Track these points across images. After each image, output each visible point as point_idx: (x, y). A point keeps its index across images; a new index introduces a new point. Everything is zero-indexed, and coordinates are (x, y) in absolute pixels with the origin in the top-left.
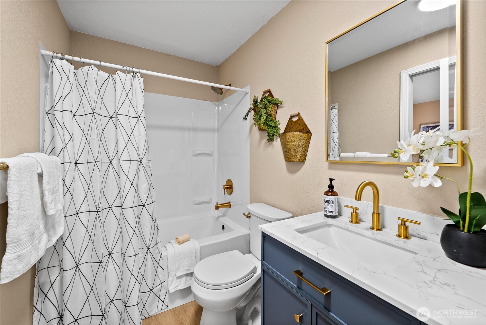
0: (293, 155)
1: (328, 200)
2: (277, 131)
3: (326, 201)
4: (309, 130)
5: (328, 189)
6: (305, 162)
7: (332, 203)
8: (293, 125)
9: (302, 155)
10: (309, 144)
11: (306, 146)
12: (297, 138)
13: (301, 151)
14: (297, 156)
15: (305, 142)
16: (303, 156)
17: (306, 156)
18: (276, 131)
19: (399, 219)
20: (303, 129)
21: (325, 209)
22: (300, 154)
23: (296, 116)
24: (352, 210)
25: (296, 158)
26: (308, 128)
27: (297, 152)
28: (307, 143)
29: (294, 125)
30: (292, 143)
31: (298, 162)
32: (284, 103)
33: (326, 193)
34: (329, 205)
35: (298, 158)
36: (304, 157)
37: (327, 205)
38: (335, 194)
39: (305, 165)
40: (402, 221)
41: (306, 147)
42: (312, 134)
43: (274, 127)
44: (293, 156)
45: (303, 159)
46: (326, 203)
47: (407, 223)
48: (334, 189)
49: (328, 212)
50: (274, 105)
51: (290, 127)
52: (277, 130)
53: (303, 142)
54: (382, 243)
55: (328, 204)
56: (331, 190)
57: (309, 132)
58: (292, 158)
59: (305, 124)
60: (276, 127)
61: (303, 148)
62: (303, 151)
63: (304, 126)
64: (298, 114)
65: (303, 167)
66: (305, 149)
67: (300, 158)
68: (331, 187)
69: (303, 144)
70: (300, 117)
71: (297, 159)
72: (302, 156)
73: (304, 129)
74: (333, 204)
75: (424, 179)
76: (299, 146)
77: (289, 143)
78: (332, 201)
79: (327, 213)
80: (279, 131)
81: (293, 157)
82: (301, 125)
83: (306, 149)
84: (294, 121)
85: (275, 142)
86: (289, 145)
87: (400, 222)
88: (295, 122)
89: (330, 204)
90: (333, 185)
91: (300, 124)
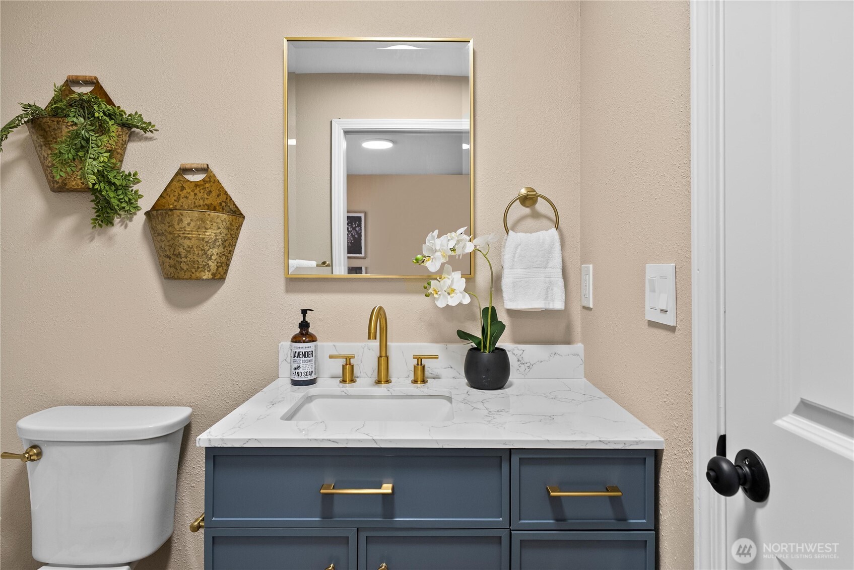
0: (201, 263)
1: (303, 350)
2: (130, 199)
3: (297, 355)
4: (237, 207)
5: (298, 330)
6: (225, 279)
7: (310, 356)
8: (189, 191)
9: (222, 263)
10: (237, 239)
11: (231, 243)
12: (215, 224)
13: (219, 254)
14: (209, 267)
15: (231, 235)
16: (223, 265)
17: (228, 265)
18: (127, 199)
19: (414, 358)
20: (221, 204)
21: (297, 371)
22: (217, 263)
23: (199, 170)
24: (343, 361)
25: (208, 271)
26: (235, 205)
27: (211, 256)
28: (233, 236)
29: (193, 191)
30: (200, 235)
31: (211, 279)
32: (157, 130)
33: (296, 339)
34: (304, 361)
35: (212, 271)
36: (225, 268)
37: (301, 361)
38: (313, 339)
39: (223, 286)
40: (418, 360)
41: (232, 247)
42: (244, 217)
43: (120, 188)
44: (200, 266)
45: (222, 274)
46: (299, 358)
47: (424, 362)
48: (310, 330)
49: (303, 374)
50: (122, 129)
51: (180, 195)
52: (131, 197)
53: (226, 234)
54: (398, 399)
55: (304, 359)
56: (304, 333)
57: (237, 215)
58: (196, 271)
59: (227, 195)
60: (126, 188)
61: (226, 248)
62: (224, 255)
63: (223, 197)
64: (206, 166)
65: (218, 292)
66: (229, 249)
67: (217, 270)
68: (304, 325)
69: (226, 238)
70: (212, 174)
71: (210, 274)
72: (221, 265)
73: (224, 204)
74: (312, 358)
75: (452, 295)
76: (218, 244)
77: (189, 235)
78: (310, 353)
79: (303, 376)
80: (136, 201)
81: (198, 268)
82: (214, 194)
83: (230, 251)
84: (191, 182)
85: (117, 229)
86: (189, 239)
87: (415, 361)
88: (197, 185)
89: (308, 358)
90: (308, 322)
91: (210, 192)
